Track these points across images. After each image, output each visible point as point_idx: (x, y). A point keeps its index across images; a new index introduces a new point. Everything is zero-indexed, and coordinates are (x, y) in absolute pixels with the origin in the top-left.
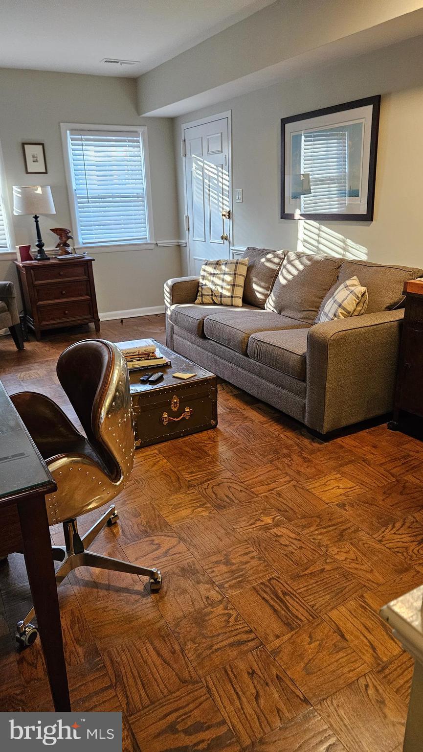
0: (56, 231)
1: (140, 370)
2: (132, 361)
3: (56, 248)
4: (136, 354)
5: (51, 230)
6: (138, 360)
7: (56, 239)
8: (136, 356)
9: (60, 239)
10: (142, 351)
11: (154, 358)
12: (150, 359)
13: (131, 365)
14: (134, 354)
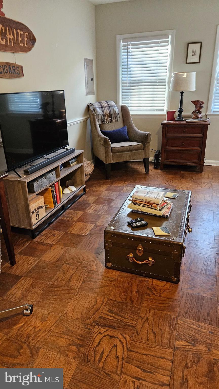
0: (195, 102)
1: (141, 214)
2: (139, 205)
3: (192, 113)
4: (143, 201)
5: (192, 101)
6: (143, 206)
7: (193, 108)
8: (143, 203)
9: (196, 108)
10: (148, 200)
11: (154, 208)
12: (152, 208)
13: (136, 208)
14: (142, 201)
